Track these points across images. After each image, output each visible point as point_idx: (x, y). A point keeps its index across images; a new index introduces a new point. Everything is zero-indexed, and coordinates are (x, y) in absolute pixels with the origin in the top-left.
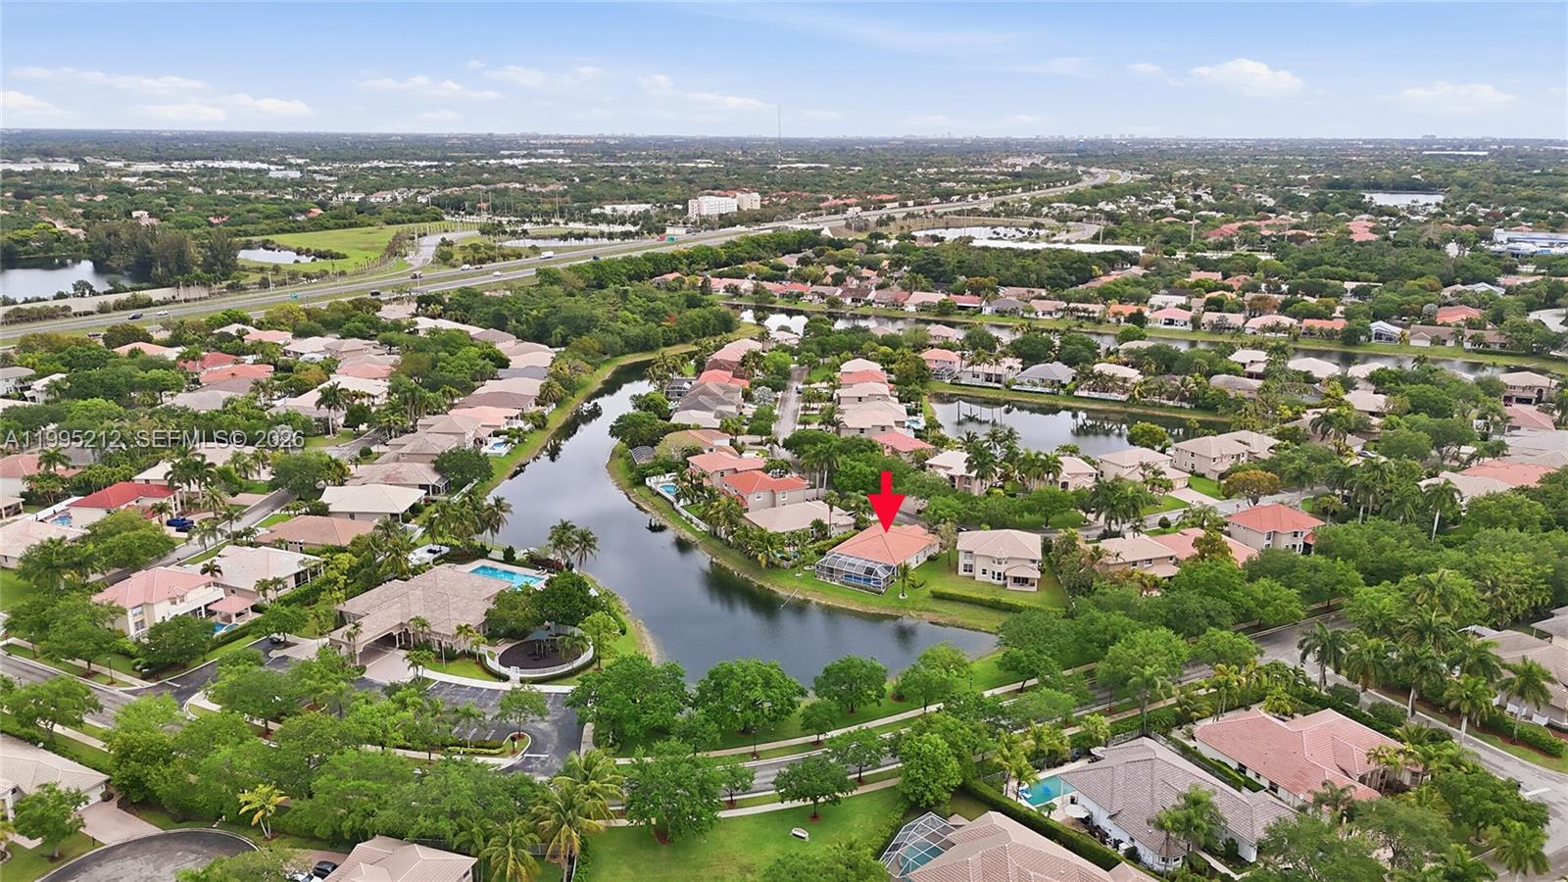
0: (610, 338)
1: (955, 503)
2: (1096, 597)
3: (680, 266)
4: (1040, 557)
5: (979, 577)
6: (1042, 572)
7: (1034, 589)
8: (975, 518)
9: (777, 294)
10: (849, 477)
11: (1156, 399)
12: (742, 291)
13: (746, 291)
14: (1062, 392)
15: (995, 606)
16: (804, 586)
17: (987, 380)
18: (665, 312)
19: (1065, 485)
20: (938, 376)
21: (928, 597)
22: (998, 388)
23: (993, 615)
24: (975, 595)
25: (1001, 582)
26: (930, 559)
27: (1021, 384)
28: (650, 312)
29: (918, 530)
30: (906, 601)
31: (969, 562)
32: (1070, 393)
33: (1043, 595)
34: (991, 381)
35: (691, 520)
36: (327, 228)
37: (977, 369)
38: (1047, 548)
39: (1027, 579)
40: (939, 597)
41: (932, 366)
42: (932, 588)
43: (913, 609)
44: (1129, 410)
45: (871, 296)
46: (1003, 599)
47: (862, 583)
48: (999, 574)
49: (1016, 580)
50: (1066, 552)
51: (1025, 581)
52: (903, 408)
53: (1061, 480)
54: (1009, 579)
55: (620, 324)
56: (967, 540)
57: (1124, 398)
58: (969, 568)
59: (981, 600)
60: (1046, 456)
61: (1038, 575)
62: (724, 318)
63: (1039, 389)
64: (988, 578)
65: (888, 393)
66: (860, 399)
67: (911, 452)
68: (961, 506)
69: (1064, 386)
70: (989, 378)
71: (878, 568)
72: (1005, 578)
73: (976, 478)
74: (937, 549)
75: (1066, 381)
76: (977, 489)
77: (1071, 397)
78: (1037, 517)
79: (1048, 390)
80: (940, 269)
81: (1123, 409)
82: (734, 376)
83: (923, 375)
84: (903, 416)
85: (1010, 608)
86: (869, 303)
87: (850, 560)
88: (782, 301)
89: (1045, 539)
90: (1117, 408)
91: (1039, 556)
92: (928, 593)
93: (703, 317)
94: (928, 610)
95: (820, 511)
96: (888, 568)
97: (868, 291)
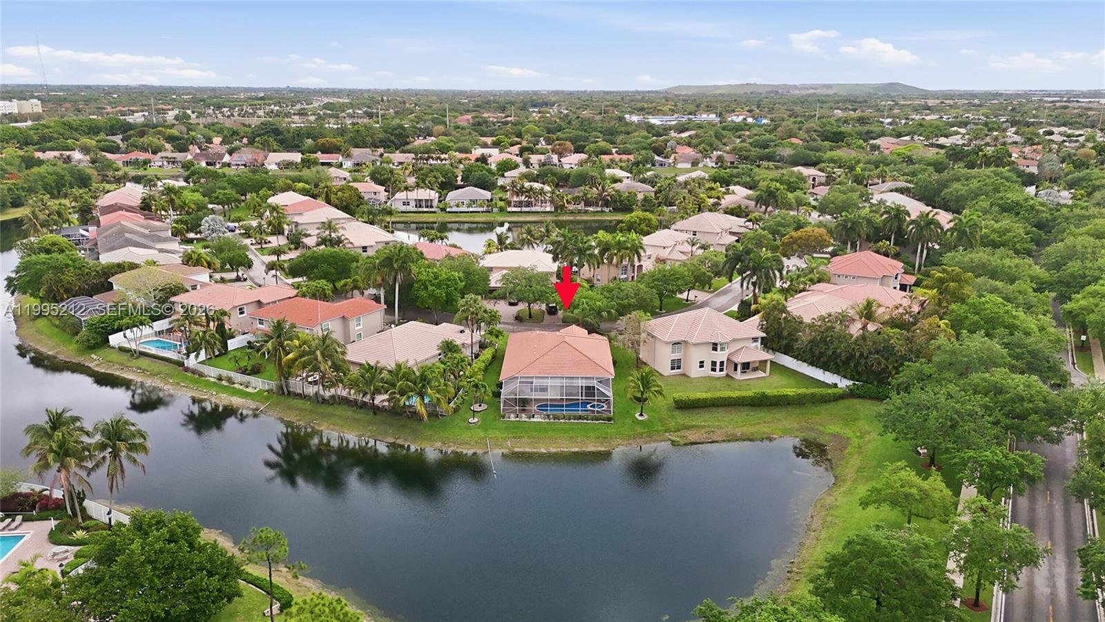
5: (693, 372)
7: (764, 373)
9: (120, 162)
12: (75, 162)
13: (80, 162)
16: (496, 434)
17: (418, 206)
21: (670, 410)
22: (434, 212)
25: (724, 373)
27: (456, 206)
30: (649, 422)
31: (676, 356)
32: (502, 210)
33: (782, 378)
34: (422, 207)
35: (230, 380)
40: (687, 407)
42: (676, 396)
43: (667, 430)
45: (226, 159)
46: (769, 392)
48: (721, 364)
56: (668, 329)
57: (551, 209)
58: (677, 364)
59: (744, 398)
63: (473, 209)
64: (707, 371)
70: (418, 203)
71: (595, 384)
77: (505, 213)
79: (482, 209)
88: (128, 168)
92: (670, 404)
94: (687, 428)
97: (223, 156)
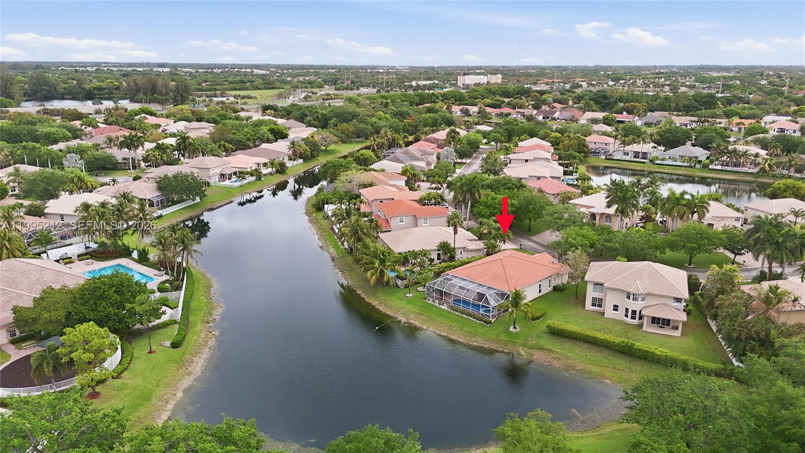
0: (362, 126)
1: (591, 234)
2: (782, 359)
3: (437, 100)
4: (688, 296)
5: (609, 313)
6: (689, 314)
7: (678, 333)
8: (610, 249)
9: (494, 114)
10: (488, 207)
11: (785, 172)
12: (472, 113)
13: (474, 112)
14: (698, 166)
15: (626, 352)
16: (411, 307)
17: (635, 157)
18: (408, 114)
19: (711, 225)
20: (596, 153)
21: (543, 332)
22: (644, 163)
23: (621, 362)
24: (600, 335)
25: (636, 322)
26: (556, 289)
27: (662, 160)
28: (397, 113)
29: (546, 258)
30: (517, 334)
31: (598, 295)
32: (705, 167)
33: (690, 342)
34: (638, 158)
35: (340, 239)
36: (259, 89)
37: (628, 148)
38: (693, 286)
39: (669, 321)
40: (557, 334)
41: (591, 146)
42: (549, 322)
43: (524, 345)
44: (759, 180)
45: (556, 115)
46: (638, 345)
47: (471, 310)
48: (634, 312)
49: (655, 320)
50: (722, 291)
51: (665, 323)
52: (561, 169)
53: (706, 221)
54: (645, 321)
55: (374, 119)
56: (597, 271)
57: (755, 170)
58: (598, 302)
59: (609, 342)
60: (692, 196)
61: (684, 317)
62: (449, 120)
63: (678, 163)
64: (620, 315)
65: (550, 158)
66: (527, 161)
67: (558, 194)
68: (596, 237)
69: (700, 162)
70: (636, 155)
71: (489, 294)
72: (641, 318)
73: (616, 215)
74: (565, 279)
75: (703, 158)
76: (616, 225)
77: (706, 170)
78: (681, 255)
79: (686, 164)
80: (607, 101)
81: (754, 179)
82: (437, 147)
83: (583, 150)
84: (561, 174)
85: (645, 357)
86: (554, 119)
87: (463, 284)
88: (496, 118)
89: (690, 277)
90: (748, 178)
91: (685, 294)
92: (545, 328)
93: (434, 118)
94: (541, 349)
95: (446, 234)
96: (503, 295)
97: (554, 113)
